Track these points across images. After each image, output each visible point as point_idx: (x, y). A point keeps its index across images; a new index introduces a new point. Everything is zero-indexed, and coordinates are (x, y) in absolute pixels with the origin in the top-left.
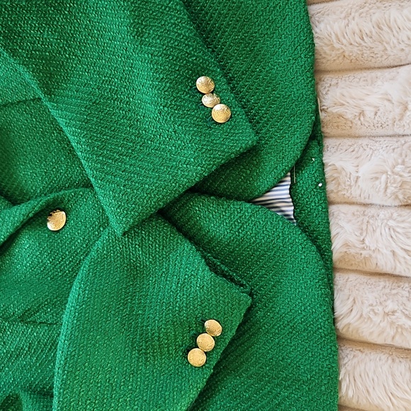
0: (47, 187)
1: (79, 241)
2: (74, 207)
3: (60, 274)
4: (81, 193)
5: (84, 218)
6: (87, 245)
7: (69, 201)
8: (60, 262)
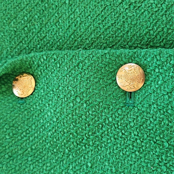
0: (15, 48)
1: (49, 114)
2: (44, 74)
3: (20, 152)
4: (55, 57)
5: (56, 86)
6: (57, 119)
7: (39, 66)
8: (22, 138)
